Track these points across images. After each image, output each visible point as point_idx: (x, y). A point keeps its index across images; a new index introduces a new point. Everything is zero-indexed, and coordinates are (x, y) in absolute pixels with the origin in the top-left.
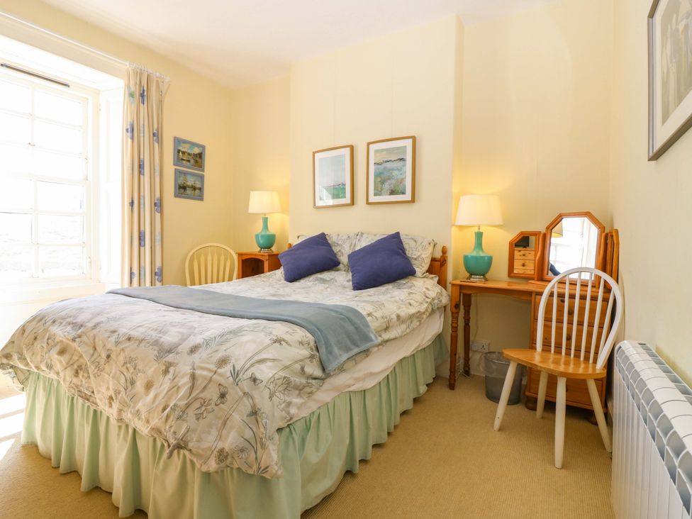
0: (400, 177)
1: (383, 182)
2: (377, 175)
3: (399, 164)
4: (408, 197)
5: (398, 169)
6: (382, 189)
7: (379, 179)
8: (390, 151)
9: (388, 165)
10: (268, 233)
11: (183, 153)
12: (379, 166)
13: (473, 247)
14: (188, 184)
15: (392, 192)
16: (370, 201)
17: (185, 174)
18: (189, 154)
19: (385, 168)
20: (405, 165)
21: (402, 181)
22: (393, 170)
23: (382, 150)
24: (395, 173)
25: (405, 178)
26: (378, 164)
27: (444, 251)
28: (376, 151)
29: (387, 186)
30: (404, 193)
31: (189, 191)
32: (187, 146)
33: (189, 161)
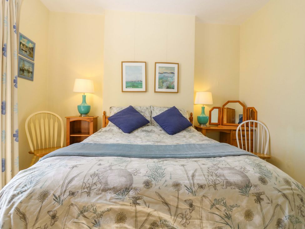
0: (172, 81)
1: (163, 82)
2: (160, 79)
3: (172, 75)
4: (175, 90)
5: (171, 77)
6: (163, 85)
7: (161, 81)
8: (167, 68)
9: (166, 75)
10: (86, 105)
11: (23, 45)
12: (162, 75)
13: (201, 113)
14: (25, 68)
15: (168, 88)
16: (156, 91)
17: (24, 60)
18: (26, 47)
19: (164, 76)
20: (174, 76)
21: (173, 82)
22: (168, 77)
23: (163, 67)
24: (169, 79)
25: (174, 82)
26: (161, 73)
27: (191, 115)
28: (160, 67)
29: (165, 84)
30: (173, 88)
31: (26, 73)
32: (26, 40)
33: (26, 52)
